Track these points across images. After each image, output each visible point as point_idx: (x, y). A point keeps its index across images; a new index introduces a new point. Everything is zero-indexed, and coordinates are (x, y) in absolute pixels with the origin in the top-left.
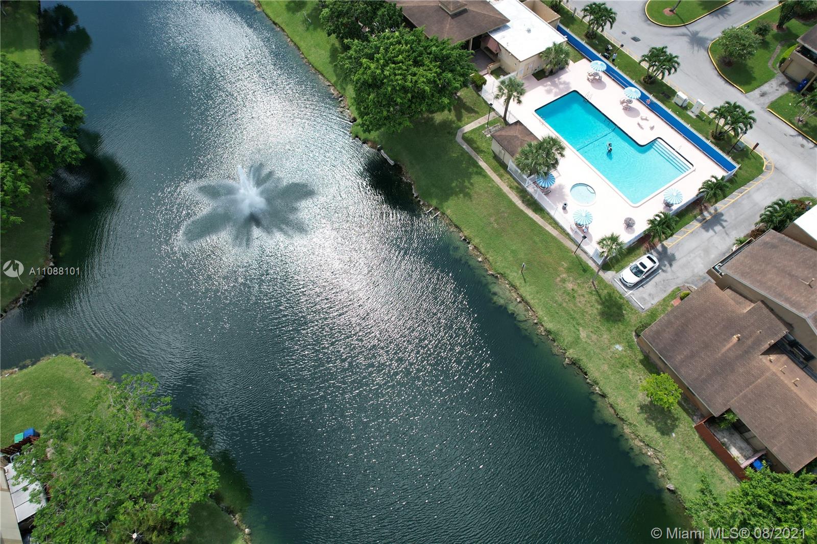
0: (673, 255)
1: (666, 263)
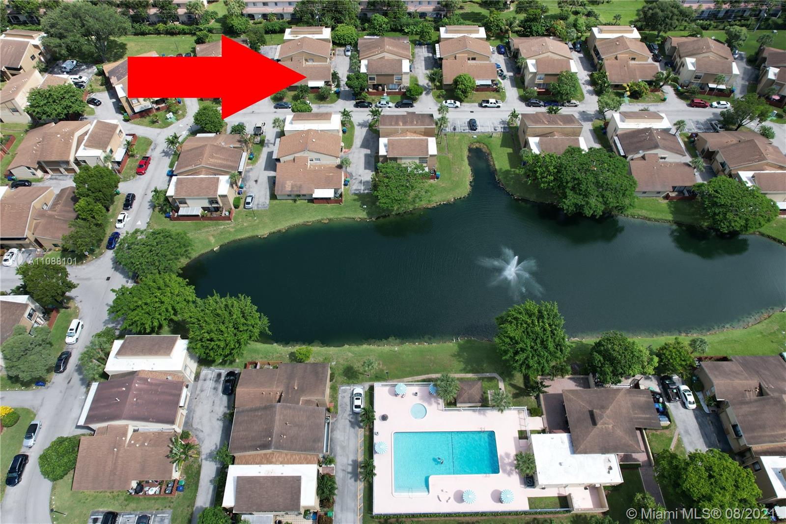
0: (354, 428)
1: (353, 420)
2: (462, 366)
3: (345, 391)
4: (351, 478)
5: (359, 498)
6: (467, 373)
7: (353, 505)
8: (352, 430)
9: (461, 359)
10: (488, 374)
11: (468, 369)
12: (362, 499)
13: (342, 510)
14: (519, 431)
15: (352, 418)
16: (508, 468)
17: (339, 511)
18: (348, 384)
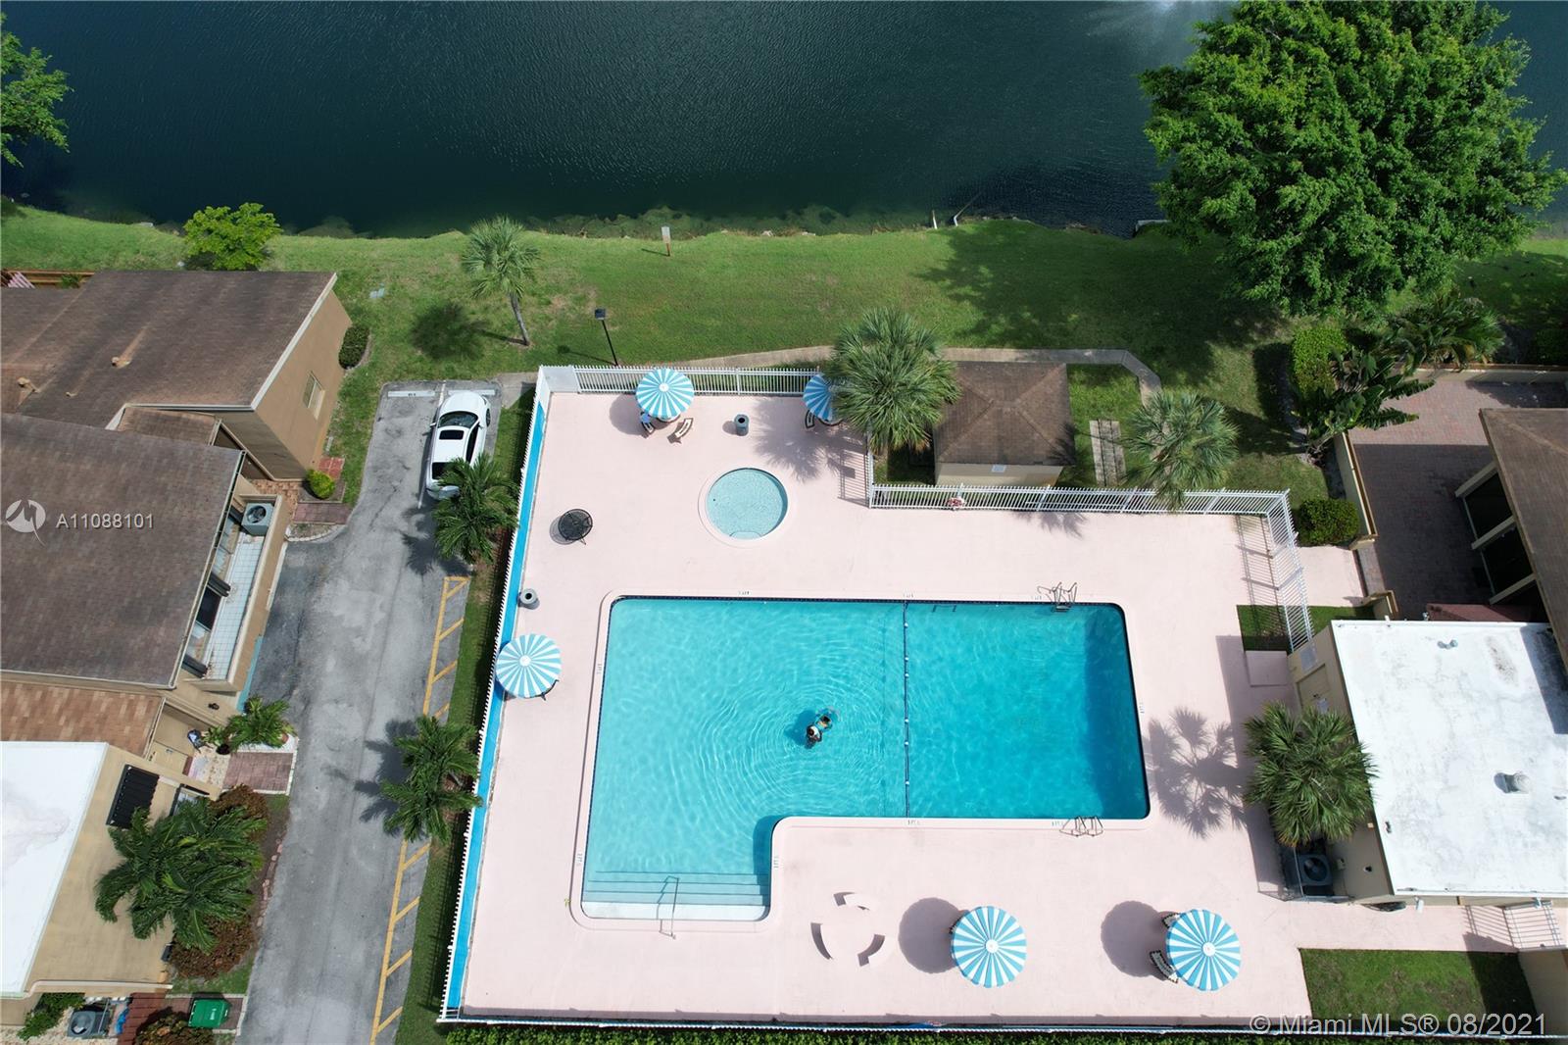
0: (420, 571)
2: (969, 315)
3: (406, 408)
4: (367, 816)
5: (394, 918)
6: (991, 343)
7: (358, 956)
8: (412, 579)
9: (967, 290)
10: (1088, 353)
11: (995, 329)
12: (412, 924)
13: (292, 986)
14: (1241, 609)
15: (420, 526)
16: (1195, 791)
17: (276, 992)
18: (430, 380)
